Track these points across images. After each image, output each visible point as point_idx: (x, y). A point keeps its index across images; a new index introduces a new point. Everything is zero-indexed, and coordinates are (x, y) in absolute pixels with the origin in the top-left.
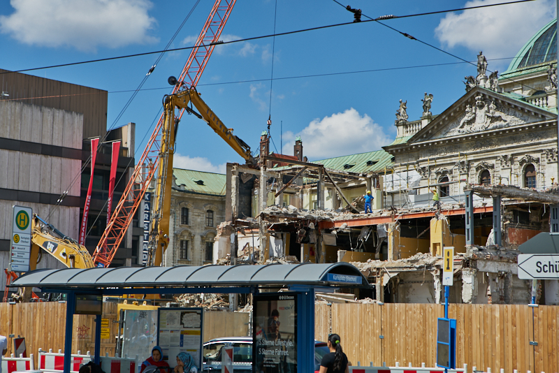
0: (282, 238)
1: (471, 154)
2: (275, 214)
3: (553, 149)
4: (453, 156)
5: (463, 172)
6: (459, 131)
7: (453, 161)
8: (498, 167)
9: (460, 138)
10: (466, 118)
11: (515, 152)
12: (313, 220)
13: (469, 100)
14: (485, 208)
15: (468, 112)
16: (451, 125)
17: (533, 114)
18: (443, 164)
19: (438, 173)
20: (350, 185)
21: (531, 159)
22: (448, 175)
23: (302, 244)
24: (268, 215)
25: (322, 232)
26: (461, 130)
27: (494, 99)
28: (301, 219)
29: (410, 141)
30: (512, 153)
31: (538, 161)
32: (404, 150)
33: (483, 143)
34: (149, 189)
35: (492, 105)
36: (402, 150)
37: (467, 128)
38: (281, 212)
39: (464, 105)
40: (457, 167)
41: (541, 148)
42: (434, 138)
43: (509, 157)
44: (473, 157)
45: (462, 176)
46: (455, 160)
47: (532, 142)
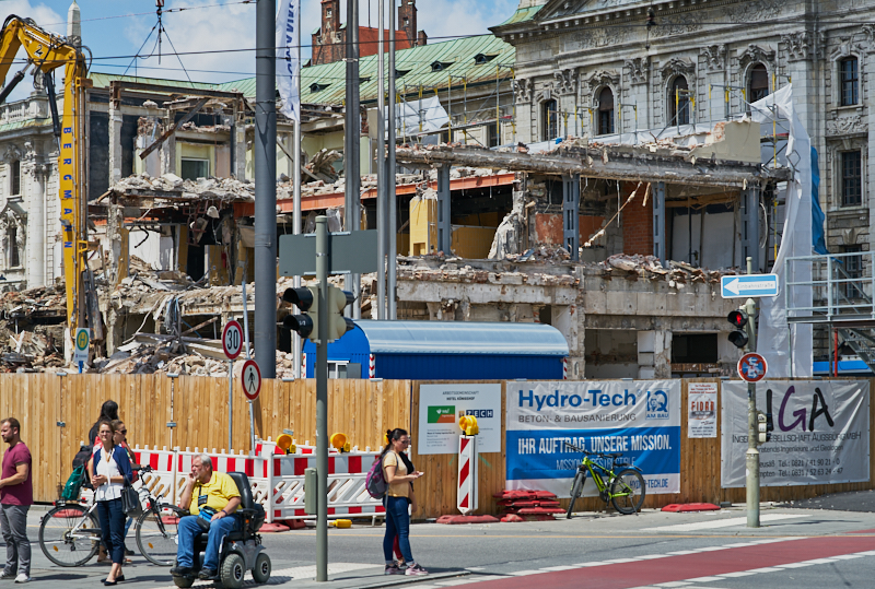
0: (174, 236)
2: (135, 193)
3: (798, 33)
4: (621, 47)
5: (639, 81)
7: (621, 58)
8: (702, 70)
9: (633, 11)
11: (732, 40)
12: (215, 201)
14: (498, 177)
18: (602, 64)
19: (593, 82)
20: (320, 126)
22: (611, 86)
23: (206, 247)
24: (122, 194)
25: (240, 223)
28: (189, 200)
29: (539, 15)
30: (727, 41)
31: (772, 56)
32: (531, 34)
33: (674, 21)
34: (37, 118)
36: (526, 34)
38: (148, 189)
40: (627, 71)
41: (777, 32)
42: (585, 9)
43: (721, 48)
44: (659, 48)
45: (636, 88)
46: (623, 54)
47: (762, 19)
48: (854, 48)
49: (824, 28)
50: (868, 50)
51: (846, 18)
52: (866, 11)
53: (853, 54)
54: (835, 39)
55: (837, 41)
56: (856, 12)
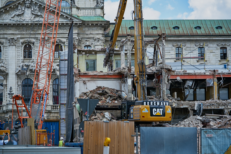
1: (19, 34)
4: (6, 34)
6: (10, 20)
7: (5, 37)
8: (37, 44)
9: (13, 24)
10: (17, 13)
13: (21, 3)
15: (20, 9)
16: (4, 15)
17: (65, 17)
21: (61, 41)
26: (12, 19)
27: (39, 5)
30: (48, 37)
31: (64, 43)
33: (27, 29)
35: (37, 8)
37: (16, 18)
39: (17, 5)
43: (46, 39)
44: (21, 36)
45: (11, 46)
46: (6, 36)
47: (61, 32)
48: (90, 44)
49: (80, 37)
50: (96, 45)
51: (88, 35)
52: (95, 34)
53: (90, 45)
54: (84, 40)
55: (84, 41)
56: (92, 34)
